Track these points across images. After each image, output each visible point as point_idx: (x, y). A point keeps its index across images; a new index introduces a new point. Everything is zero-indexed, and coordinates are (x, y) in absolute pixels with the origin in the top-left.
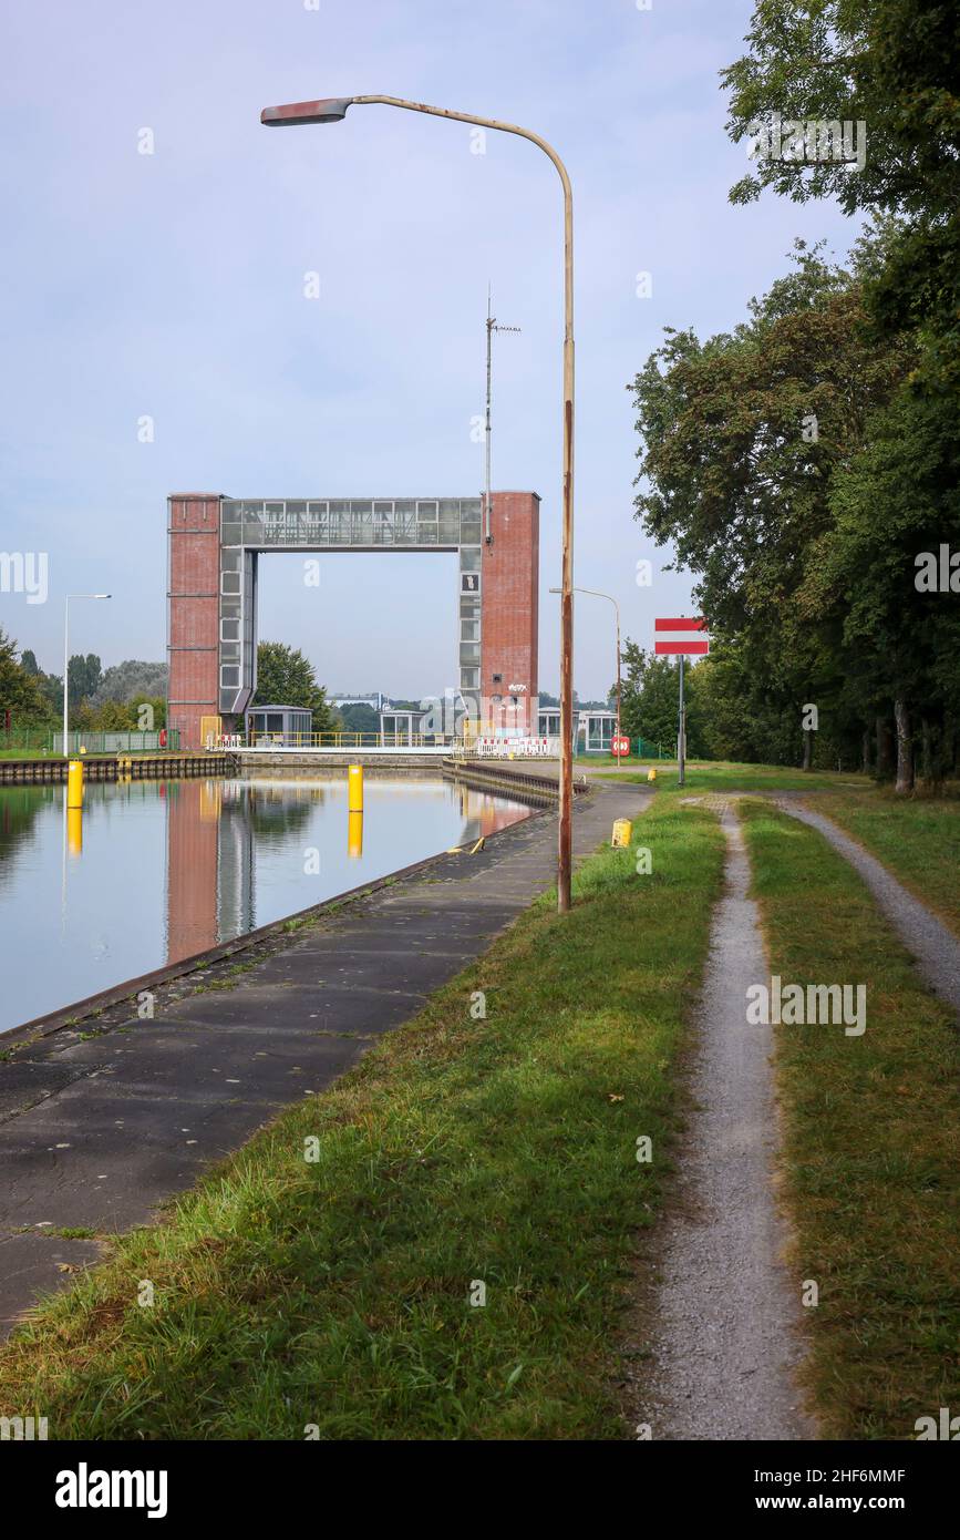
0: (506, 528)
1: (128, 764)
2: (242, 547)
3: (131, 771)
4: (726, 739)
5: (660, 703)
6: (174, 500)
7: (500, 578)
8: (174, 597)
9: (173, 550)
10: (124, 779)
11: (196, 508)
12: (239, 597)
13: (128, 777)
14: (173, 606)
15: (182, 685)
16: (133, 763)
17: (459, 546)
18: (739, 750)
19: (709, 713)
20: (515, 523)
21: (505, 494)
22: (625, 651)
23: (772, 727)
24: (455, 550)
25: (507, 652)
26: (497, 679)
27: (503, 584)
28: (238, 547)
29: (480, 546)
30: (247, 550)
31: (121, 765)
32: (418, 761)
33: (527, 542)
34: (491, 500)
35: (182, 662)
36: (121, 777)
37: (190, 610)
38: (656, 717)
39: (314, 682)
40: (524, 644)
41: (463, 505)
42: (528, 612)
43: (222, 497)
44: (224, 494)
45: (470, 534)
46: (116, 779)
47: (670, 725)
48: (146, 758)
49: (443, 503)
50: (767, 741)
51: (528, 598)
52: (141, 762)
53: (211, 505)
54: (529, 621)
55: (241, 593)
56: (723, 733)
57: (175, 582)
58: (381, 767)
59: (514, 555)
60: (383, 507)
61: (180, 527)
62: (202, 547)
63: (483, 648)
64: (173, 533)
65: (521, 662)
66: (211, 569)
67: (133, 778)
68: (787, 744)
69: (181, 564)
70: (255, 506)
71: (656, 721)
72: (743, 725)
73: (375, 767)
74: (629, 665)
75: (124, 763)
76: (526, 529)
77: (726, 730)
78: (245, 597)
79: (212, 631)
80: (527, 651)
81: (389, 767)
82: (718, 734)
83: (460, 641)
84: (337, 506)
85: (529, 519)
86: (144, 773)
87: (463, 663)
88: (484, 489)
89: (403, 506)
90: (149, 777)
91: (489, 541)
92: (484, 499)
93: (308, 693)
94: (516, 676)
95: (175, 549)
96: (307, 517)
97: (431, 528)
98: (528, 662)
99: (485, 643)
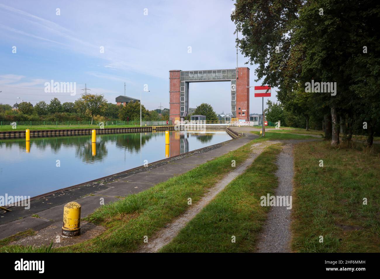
0: (241, 75)
1: (155, 128)
2: (185, 81)
3: (156, 129)
4: (290, 122)
5: (275, 114)
6: (170, 72)
7: (240, 86)
8: (171, 92)
9: (170, 82)
10: (154, 131)
11: (175, 73)
12: (184, 92)
13: (155, 131)
14: (170, 94)
15: (172, 111)
16: (156, 128)
17: (231, 80)
18: (293, 125)
19: (286, 116)
20: (243, 74)
21: (241, 68)
22: (268, 102)
23: (300, 119)
24: (230, 81)
25: (242, 103)
26: (240, 109)
27: (241, 88)
28: (184, 81)
29: (235, 80)
30: (186, 82)
31: (153, 128)
32: (222, 127)
33: (246, 78)
34: (238, 69)
35: (172, 106)
36: (153, 131)
37: (174, 95)
38: (274, 117)
39: (213, 111)
40: (246, 101)
41: (232, 71)
42: (246, 94)
43: (180, 71)
44: (181, 70)
45: (234, 77)
46: (152, 131)
47: (277, 119)
48: (160, 127)
49: (228, 70)
50: (299, 122)
51: (246, 91)
52: (158, 128)
53: (178, 72)
54: (247, 96)
55: (185, 91)
56: (289, 120)
57: (171, 89)
58: (214, 128)
59: (243, 81)
60: (215, 72)
61: (172, 77)
62: (176, 81)
63: (236, 102)
64: (170, 79)
65: (245, 105)
66: (178, 86)
67: (156, 131)
68: (304, 123)
69: (172, 85)
70: (187, 72)
71: (274, 118)
72: (294, 118)
73: (213, 128)
74: (268, 105)
75: (154, 128)
76: (246, 75)
77: (290, 119)
78: (186, 92)
79: (179, 99)
80: (246, 102)
81: (216, 128)
82: (288, 120)
83: (231, 101)
84: (205, 72)
85: (246, 73)
86: (159, 130)
87: (232, 105)
88: (236, 67)
89: (219, 71)
90: (160, 131)
91: (238, 78)
92: (236, 69)
93: (211, 113)
94: (244, 108)
95: (171, 82)
96: (199, 75)
97: (225, 76)
98: (246, 105)
99: (237, 101)
